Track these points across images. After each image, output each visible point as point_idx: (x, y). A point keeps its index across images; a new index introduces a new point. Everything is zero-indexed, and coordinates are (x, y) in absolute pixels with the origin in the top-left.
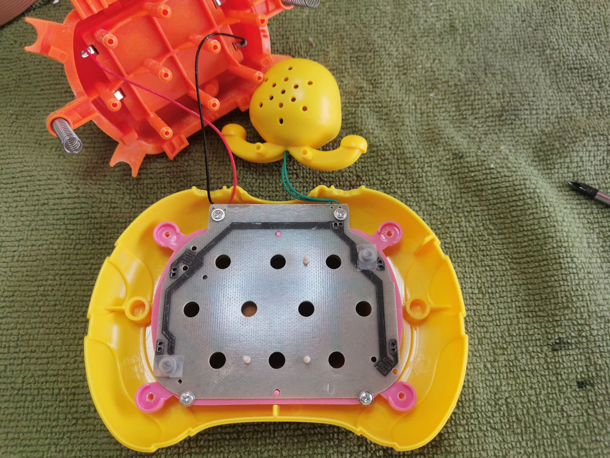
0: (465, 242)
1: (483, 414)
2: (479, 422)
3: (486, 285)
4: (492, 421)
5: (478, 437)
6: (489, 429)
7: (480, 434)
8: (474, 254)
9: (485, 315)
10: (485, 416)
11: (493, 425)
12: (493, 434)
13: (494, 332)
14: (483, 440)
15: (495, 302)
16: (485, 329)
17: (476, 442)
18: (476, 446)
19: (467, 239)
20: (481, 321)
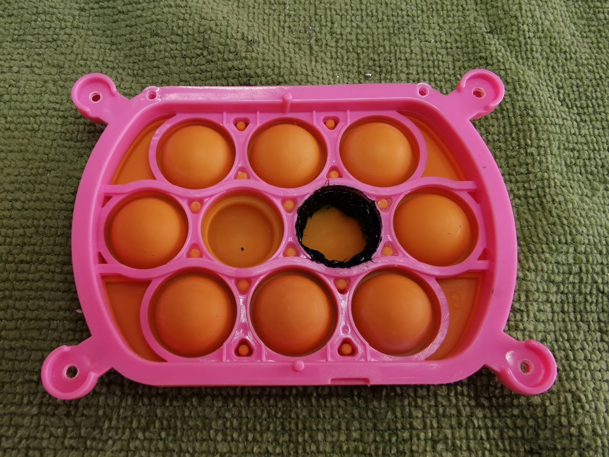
0: (540, 38)
1: (589, 266)
2: (581, 279)
3: (572, 96)
4: (600, 281)
5: (574, 302)
6: (594, 292)
7: (579, 298)
8: (552, 55)
9: (574, 134)
10: (591, 270)
11: (601, 287)
12: (600, 300)
13: (589, 159)
14: (582, 307)
15: (588, 119)
16: (576, 154)
17: (571, 309)
18: (572, 314)
19: (542, 35)
20: (569, 142)
